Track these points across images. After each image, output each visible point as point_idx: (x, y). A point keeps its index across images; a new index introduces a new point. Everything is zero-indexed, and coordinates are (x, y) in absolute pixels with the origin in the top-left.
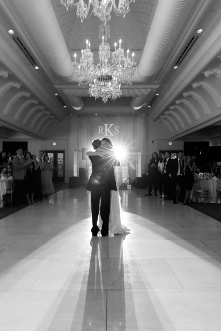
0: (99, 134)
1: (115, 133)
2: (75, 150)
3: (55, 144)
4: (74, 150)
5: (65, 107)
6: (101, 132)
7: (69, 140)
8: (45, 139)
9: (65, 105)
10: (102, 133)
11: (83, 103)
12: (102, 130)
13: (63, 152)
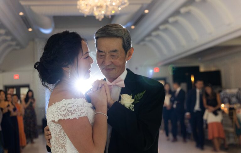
5: (30, 30)
9: (30, 27)
11: (53, 25)
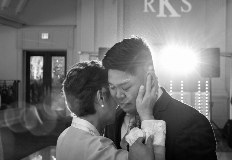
0: (146, 13)
1: (182, 10)
2: (83, 53)
3: (45, 36)
4: (80, 52)
6: (148, 8)
7: (76, 26)
8: (24, 25)
10: (153, 10)
12: (152, 4)
13: (63, 54)
